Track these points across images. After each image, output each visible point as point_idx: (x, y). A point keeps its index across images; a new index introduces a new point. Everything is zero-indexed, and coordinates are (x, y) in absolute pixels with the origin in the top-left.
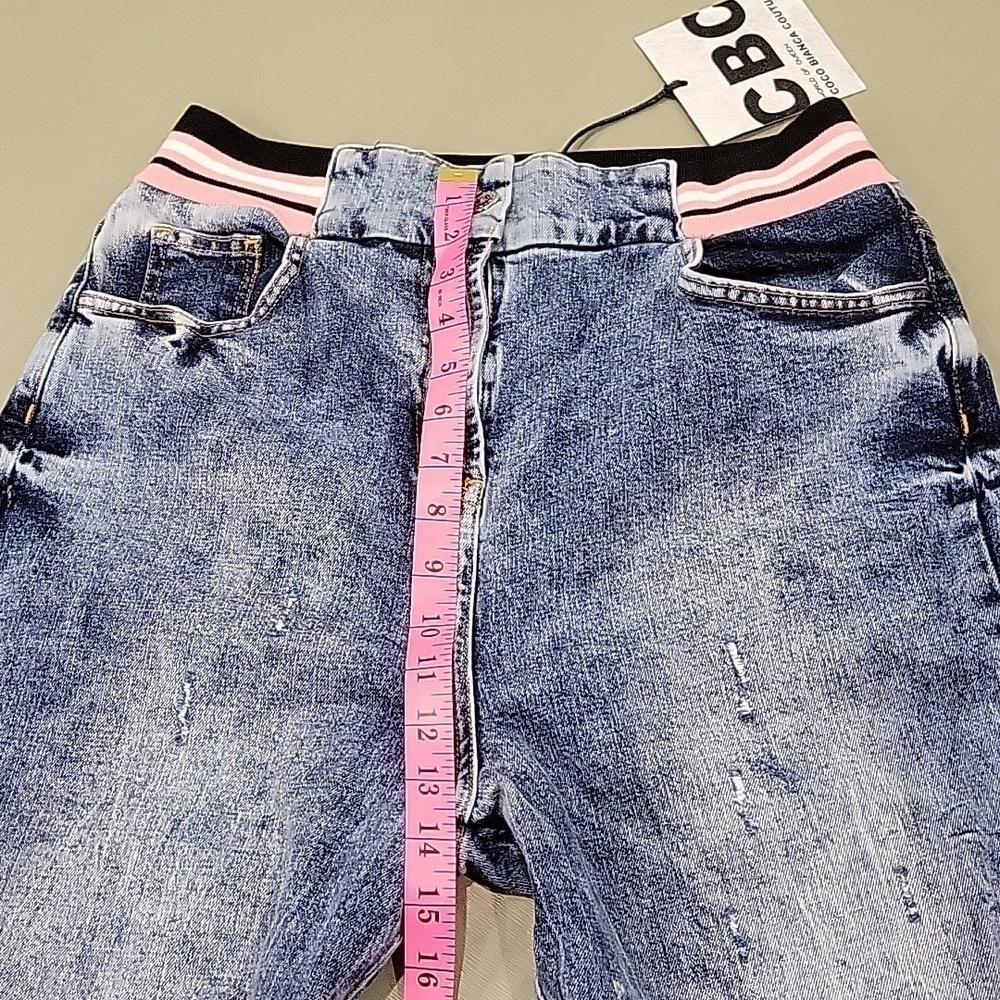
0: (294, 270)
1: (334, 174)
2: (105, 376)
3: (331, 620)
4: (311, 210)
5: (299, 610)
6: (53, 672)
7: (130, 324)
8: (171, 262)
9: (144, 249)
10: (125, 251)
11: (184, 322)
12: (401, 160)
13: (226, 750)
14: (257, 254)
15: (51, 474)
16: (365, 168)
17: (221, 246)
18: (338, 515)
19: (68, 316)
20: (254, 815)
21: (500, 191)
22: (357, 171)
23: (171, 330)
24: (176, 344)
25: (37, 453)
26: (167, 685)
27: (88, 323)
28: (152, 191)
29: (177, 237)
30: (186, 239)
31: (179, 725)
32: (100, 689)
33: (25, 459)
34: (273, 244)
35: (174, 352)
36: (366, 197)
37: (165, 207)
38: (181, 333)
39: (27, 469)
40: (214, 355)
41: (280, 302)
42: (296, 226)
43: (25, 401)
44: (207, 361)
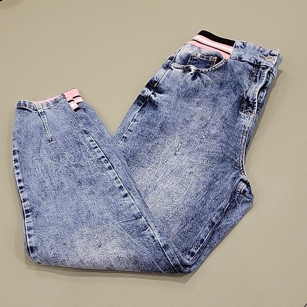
0: (224, 63)
1: (235, 47)
2: (174, 81)
3: (215, 137)
4: (229, 54)
5: (208, 134)
6: (151, 135)
7: (181, 70)
8: (194, 60)
9: (189, 56)
10: (184, 56)
11: (193, 69)
12: (252, 46)
13: (185, 158)
14: (215, 61)
15: (158, 98)
16: (243, 47)
17: (206, 58)
18: (221, 117)
19: (167, 67)
20: (189, 170)
21: (275, 57)
22: (241, 47)
23: (190, 71)
24: (191, 74)
25: (155, 93)
26: (176, 143)
27: (172, 69)
28: (192, 46)
29: (197, 54)
30: (199, 55)
31: (176, 151)
32: (161, 141)
33: (153, 94)
34: (219, 59)
35: (191, 76)
36: (243, 53)
37: (196, 49)
38: (193, 71)
39: (153, 96)
40: (200, 77)
41: (218, 69)
42: (225, 57)
43: (155, 82)
44: (198, 78)
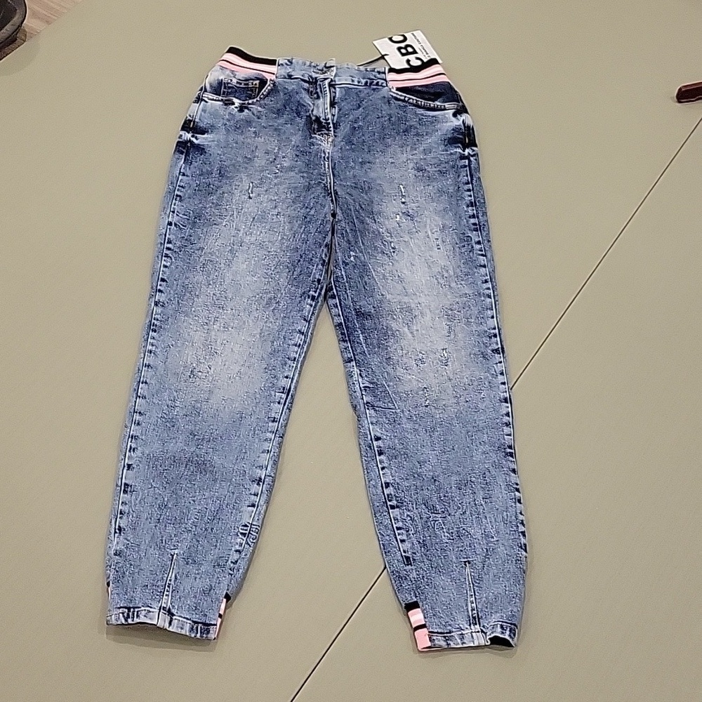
0: (272, 85)
1: (279, 65)
2: (215, 114)
4: (274, 74)
6: (212, 186)
7: (221, 103)
8: (229, 88)
9: (220, 83)
10: (215, 84)
11: (237, 102)
12: (300, 62)
14: (257, 86)
15: (201, 140)
16: (289, 64)
17: (245, 84)
19: (199, 100)
21: (332, 69)
22: (286, 64)
23: (233, 104)
24: (236, 107)
25: (196, 135)
27: (207, 102)
28: (222, 68)
29: (231, 80)
30: (235, 81)
33: (193, 136)
34: (263, 82)
35: (236, 110)
36: (290, 70)
37: (228, 72)
39: (194, 139)
40: (248, 109)
41: (269, 93)
42: (268, 77)
43: (190, 121)
44: (246, 111)
